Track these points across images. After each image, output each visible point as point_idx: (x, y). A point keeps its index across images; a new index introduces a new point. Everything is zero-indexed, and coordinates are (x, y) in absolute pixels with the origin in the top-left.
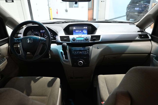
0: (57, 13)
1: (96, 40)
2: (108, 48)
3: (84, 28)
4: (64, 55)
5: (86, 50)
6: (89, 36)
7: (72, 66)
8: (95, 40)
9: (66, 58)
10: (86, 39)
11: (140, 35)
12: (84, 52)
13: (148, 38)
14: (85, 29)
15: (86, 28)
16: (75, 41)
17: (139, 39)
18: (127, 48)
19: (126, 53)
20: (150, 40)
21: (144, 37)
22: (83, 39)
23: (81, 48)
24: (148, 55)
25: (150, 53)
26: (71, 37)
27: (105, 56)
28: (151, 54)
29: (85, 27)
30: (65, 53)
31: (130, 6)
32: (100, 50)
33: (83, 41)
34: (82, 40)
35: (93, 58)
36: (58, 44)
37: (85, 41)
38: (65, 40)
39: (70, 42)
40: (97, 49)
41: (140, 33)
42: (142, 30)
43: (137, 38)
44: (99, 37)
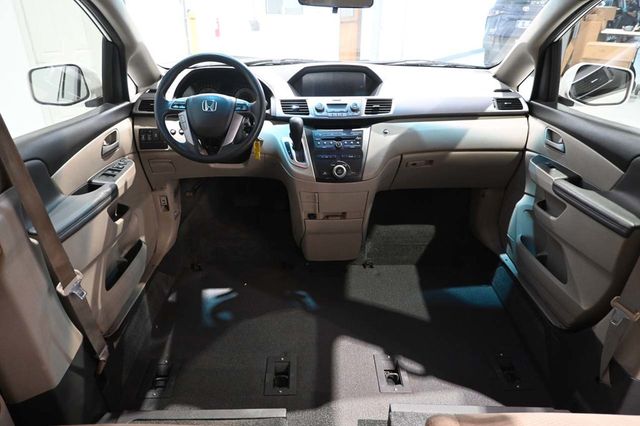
0: (218, 33)
1: (379, 112)
2: (412, 134)
4: (293, 152)
5: (353, 138)
6: (362, 101)
7: (318, 180)
8: (376, 111)
9: (301, 158)
10: (355, 110)
11: (499, 100)
12: (349, 143)
13: (521, 108)
16: (323, 114)
17: (496, 110)
18: (462, 134)
19: (459, 147)
20: (526, 115)
21: (509, 107)
23: (340, 132)
24: (518, 156)
25: (525, 149)
26: (312, 102)
27: (404, 156)
28: (527, 152)
30: (298, 146)
31: (497, 12)
32: (391, 138)
33: (345, 114)
35: (372, 160)
36: (277, 120)
37: (351, 114)
38: (297, 112)
39: (310, 116)
40: (382, 136)
41: (500, 95)
42: (506, 87)
43: (492, 109)
44: (387, 103)
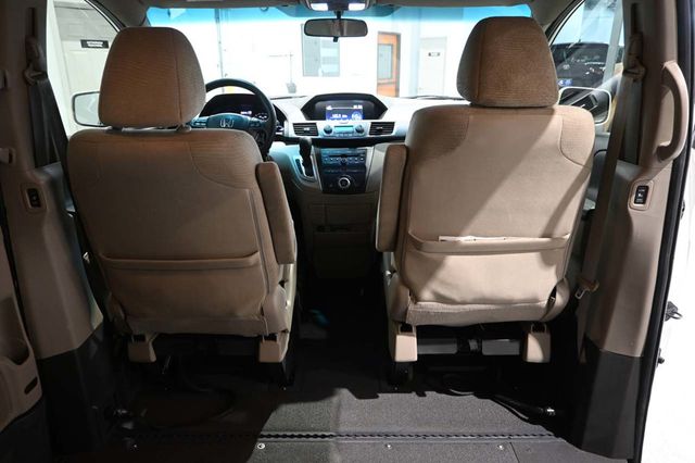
1: (382, 133)
3: (355, 107)
4: (303, 168)
5: (358, 155)
6: (367, 124)
7: (325, 192)
8: (380, 132)
10: (360, 131)
12: (353, 160)
14: (358, 110)
15: (360, 107)
16: (331, 135)
22: (350, 129)
26: (321, 125)
29: (358, 104)
33: (350, 135)
34: (347, 133)
36: (288, 141)
37: (356, 134)
38: (308, 134)
39: (319, 137)
44: (390, 125)
